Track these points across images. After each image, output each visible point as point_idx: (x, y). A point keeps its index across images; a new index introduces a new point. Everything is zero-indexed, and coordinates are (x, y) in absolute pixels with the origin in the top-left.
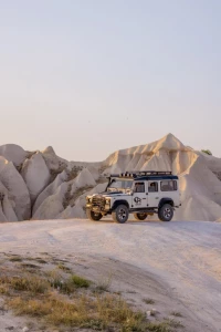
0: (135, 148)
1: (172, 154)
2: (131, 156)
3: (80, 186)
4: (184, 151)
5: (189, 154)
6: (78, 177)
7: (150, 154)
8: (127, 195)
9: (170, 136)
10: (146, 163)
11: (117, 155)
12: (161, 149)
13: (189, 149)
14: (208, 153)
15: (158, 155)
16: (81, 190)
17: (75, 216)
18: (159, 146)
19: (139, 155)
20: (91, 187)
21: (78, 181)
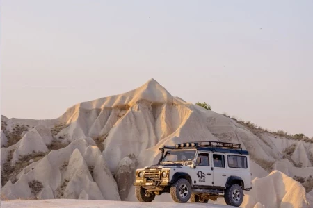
0: (103, 100)
1: (155, 108)
2: (98, 111)
3: (24, 154)
4: (172, 104)
5: (179, 107)
6: (22, 142)
7: (124, 108)
8: (189, 168)
9: (152, 83)
10: (119, 121)
11: (77, 110)
12: (140, 102)
13: (179, 102)
14: (205, 106)
15: (135, 109)
16: (26, 159)
17: (17, 195)
18: (137, 97)
19: (108, 110)
20: (41, 155)
21: (22, 147)
